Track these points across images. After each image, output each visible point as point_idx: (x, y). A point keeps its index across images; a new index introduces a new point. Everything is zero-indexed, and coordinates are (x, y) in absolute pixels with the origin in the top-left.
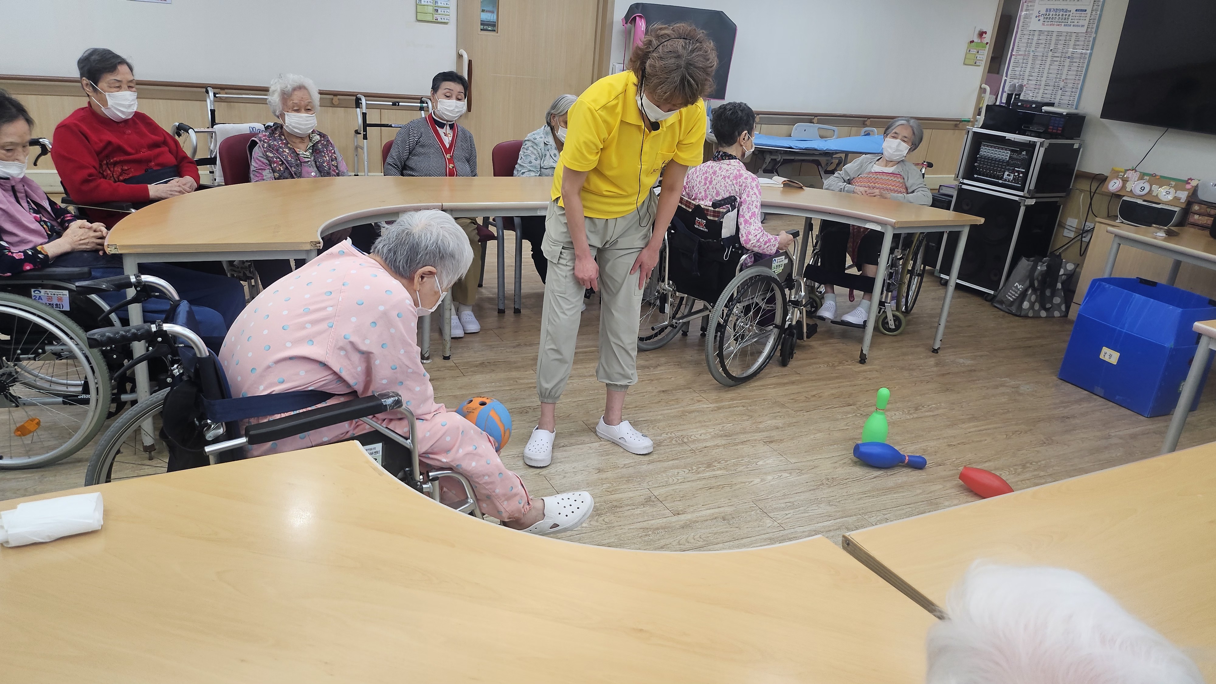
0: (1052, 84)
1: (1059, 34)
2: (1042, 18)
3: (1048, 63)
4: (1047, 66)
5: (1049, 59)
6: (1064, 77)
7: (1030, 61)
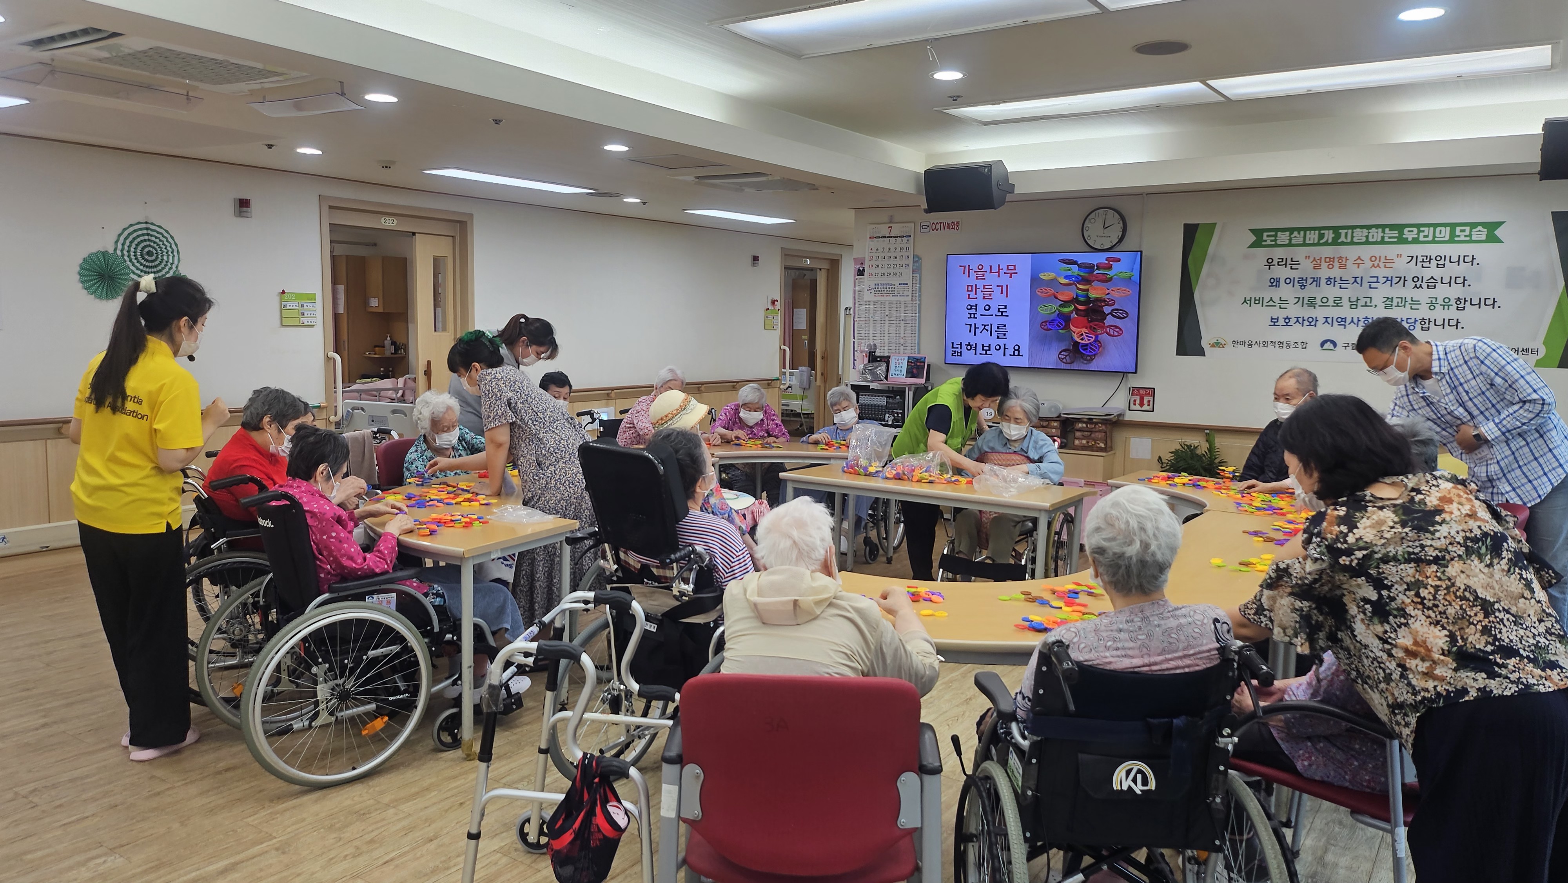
0: (894, 341)
1: (891, 302)
2: (872, 291)
3: (887, 325)
4: (886, 328)
5: (887, 322)
6: (902, 335)
7: (871, 325)
